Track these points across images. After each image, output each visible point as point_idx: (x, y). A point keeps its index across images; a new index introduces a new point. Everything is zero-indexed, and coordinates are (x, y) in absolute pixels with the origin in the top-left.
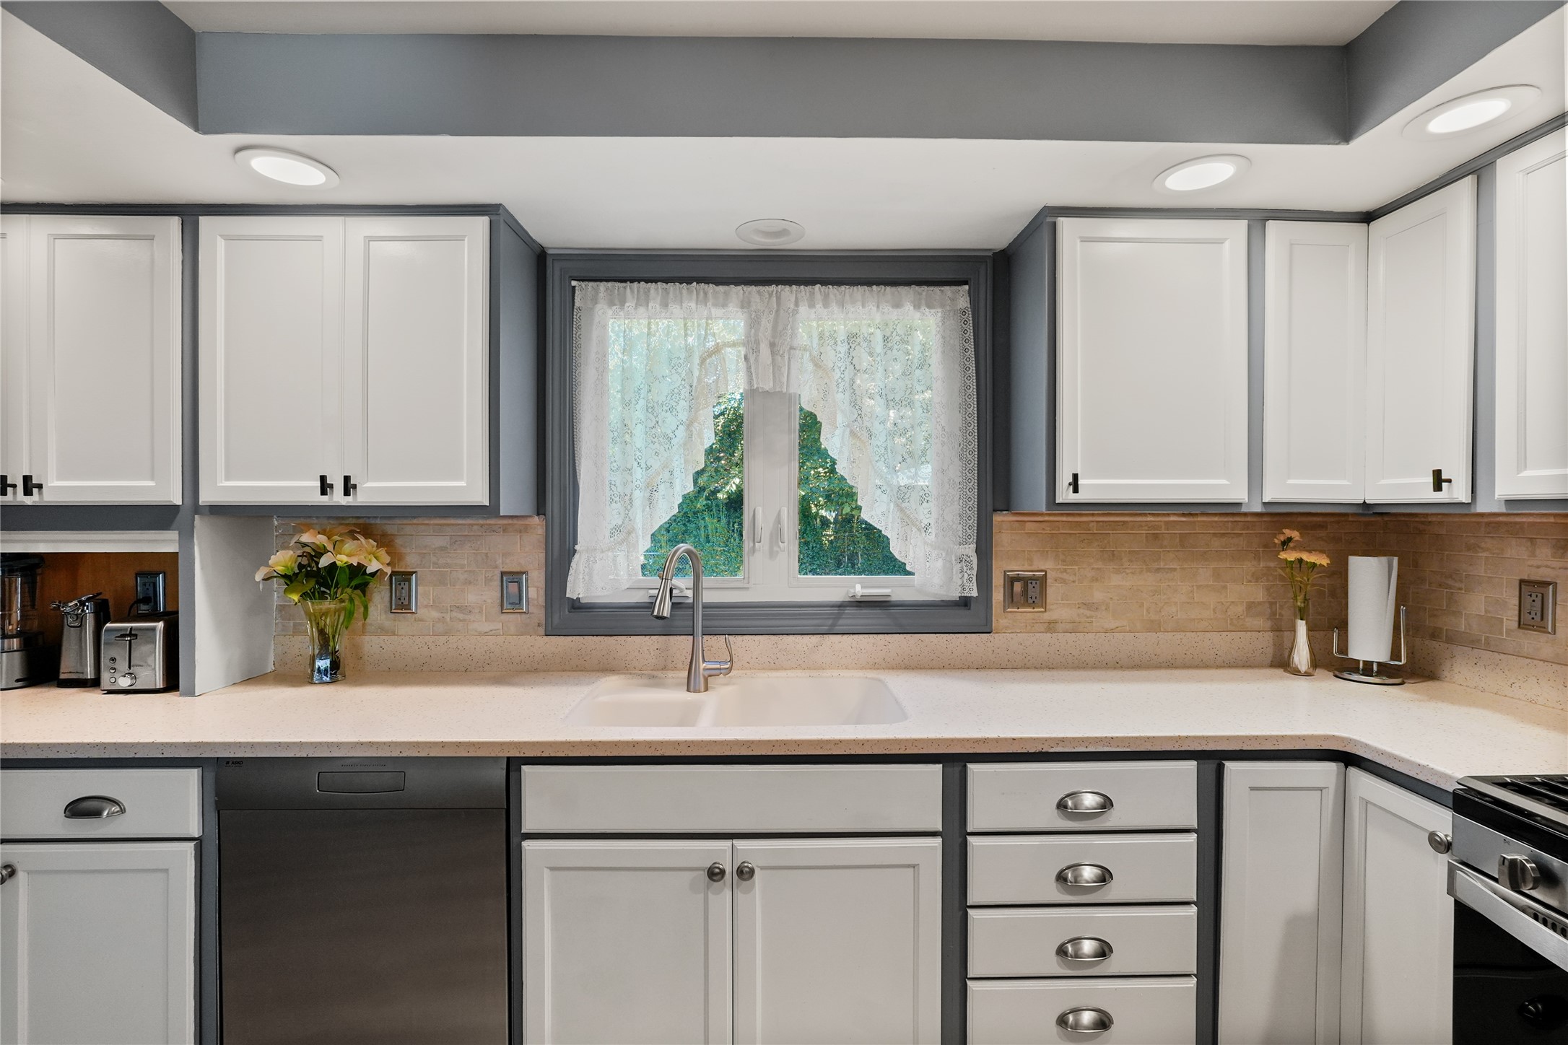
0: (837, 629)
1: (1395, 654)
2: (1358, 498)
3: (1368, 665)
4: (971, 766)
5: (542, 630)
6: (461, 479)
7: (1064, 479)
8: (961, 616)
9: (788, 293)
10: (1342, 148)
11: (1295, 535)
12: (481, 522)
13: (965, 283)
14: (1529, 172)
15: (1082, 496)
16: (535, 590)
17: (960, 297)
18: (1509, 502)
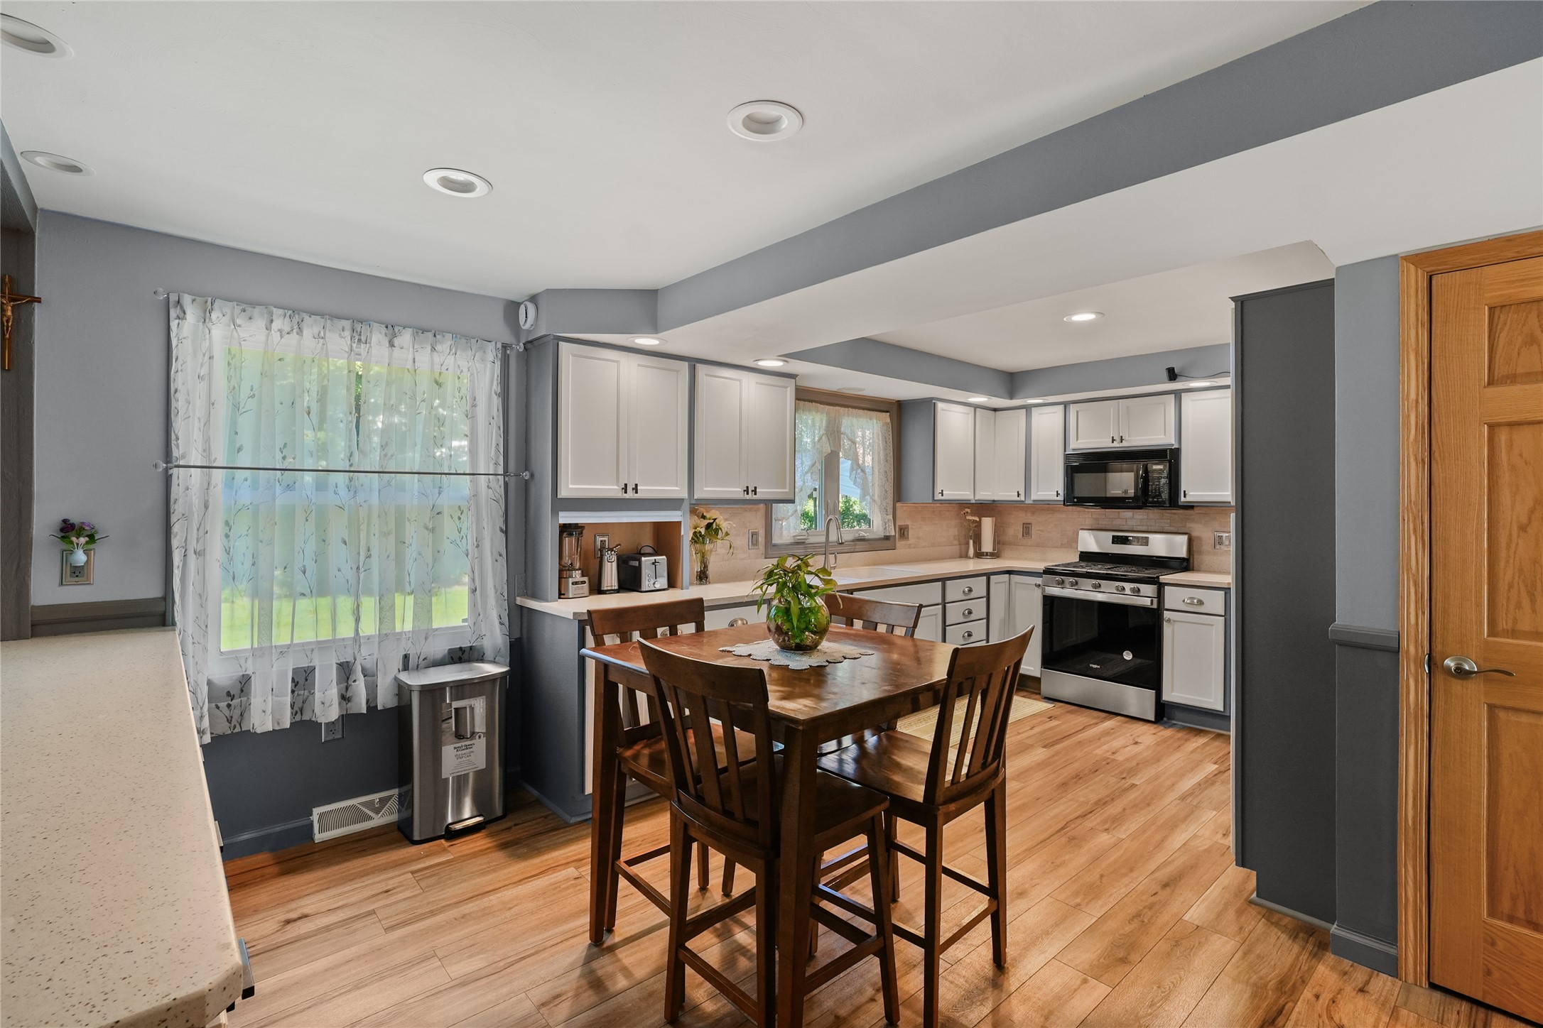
0: (856, 550)
1: (994, 549)
2: (992, 498)
3: (987, 553)
4: (947, 582)
5: (763, 556)
6: (786, 488)
7: (938, 490)
8: (886, 543)
9: (841, 409)
10: (1010, 401)
11: (969, 510)
12: (742, 506)
13: (887, 412)
14: (1040, 414)
15: (944, 497)
16: (761, 539)
17: (886, 417)
18: (1034, 501)
